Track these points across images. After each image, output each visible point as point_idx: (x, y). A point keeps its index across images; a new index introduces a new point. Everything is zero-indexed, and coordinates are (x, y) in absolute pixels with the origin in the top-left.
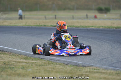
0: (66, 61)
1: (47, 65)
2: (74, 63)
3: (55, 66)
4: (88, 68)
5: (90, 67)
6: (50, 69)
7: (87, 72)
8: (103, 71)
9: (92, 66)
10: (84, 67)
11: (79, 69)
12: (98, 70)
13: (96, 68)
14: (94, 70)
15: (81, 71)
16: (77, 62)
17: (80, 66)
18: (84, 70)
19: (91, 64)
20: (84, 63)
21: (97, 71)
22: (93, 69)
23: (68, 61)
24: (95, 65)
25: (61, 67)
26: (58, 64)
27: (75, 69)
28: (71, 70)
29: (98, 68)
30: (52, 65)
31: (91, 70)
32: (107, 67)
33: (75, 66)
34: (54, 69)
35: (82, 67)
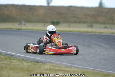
0: (25, 57)
1: (2, 61)
2: (33, 59)
3: (12, 62)
4: (47, 65)
5: (49, 64)
6: (5, 65)
7: (47, 70)
8: (66, 69)
9: (51, 62)
10: (43, 64)
11: (38, 66)
12: (60, 67)
13: (56, 65)
14: (55, 67)
15: (40, 68)
16: (36, 58)
17: (39, 62)
18: (43, 67)
19: (50, 61)
20: (42, 59)
21: (59, 69)
22: (53, 66)
23: (27, 57)
24: (54, 62)
25: (18, 63)
26: (16, 60)
27: (33, 66)
28: (28, 67)
29: (59, 66)
30: (9, 60)
31: (52, 68)
32: (67, 64)
33: (33, 62)
34: (9, 65)
35: (41, 64)
